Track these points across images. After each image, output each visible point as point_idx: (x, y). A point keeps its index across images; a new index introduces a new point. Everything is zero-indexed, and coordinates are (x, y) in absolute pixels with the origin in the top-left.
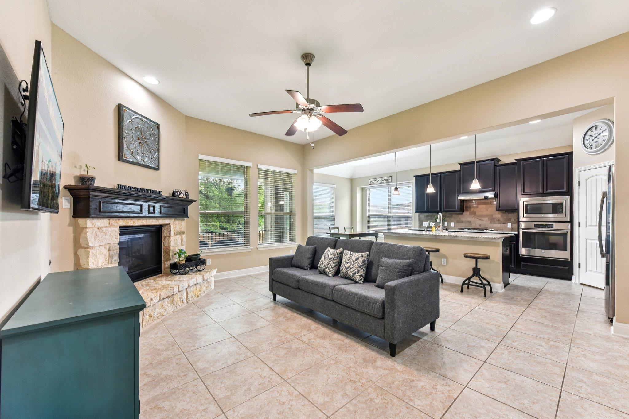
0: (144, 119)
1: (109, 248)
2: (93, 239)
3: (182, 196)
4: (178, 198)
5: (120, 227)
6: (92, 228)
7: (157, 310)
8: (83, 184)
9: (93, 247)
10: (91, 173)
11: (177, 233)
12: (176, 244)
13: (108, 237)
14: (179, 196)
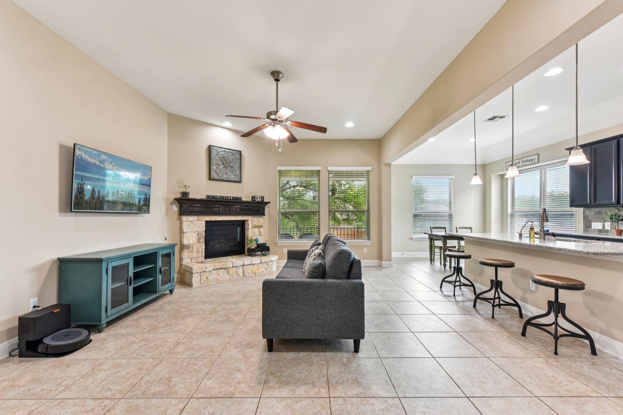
0: (228, 151)
1: (198, 234)
2: (187, 228)
3: (259, 200)
4: (255, 202)
5: (206, 221)
6: (186, 221)
7: (212, 275)
8: (183, 196)
9: (186, 232)
10: (188, 191)
11: (255, 227)
12: (254, 234)
13: (197, 227)
14: (256, 200)
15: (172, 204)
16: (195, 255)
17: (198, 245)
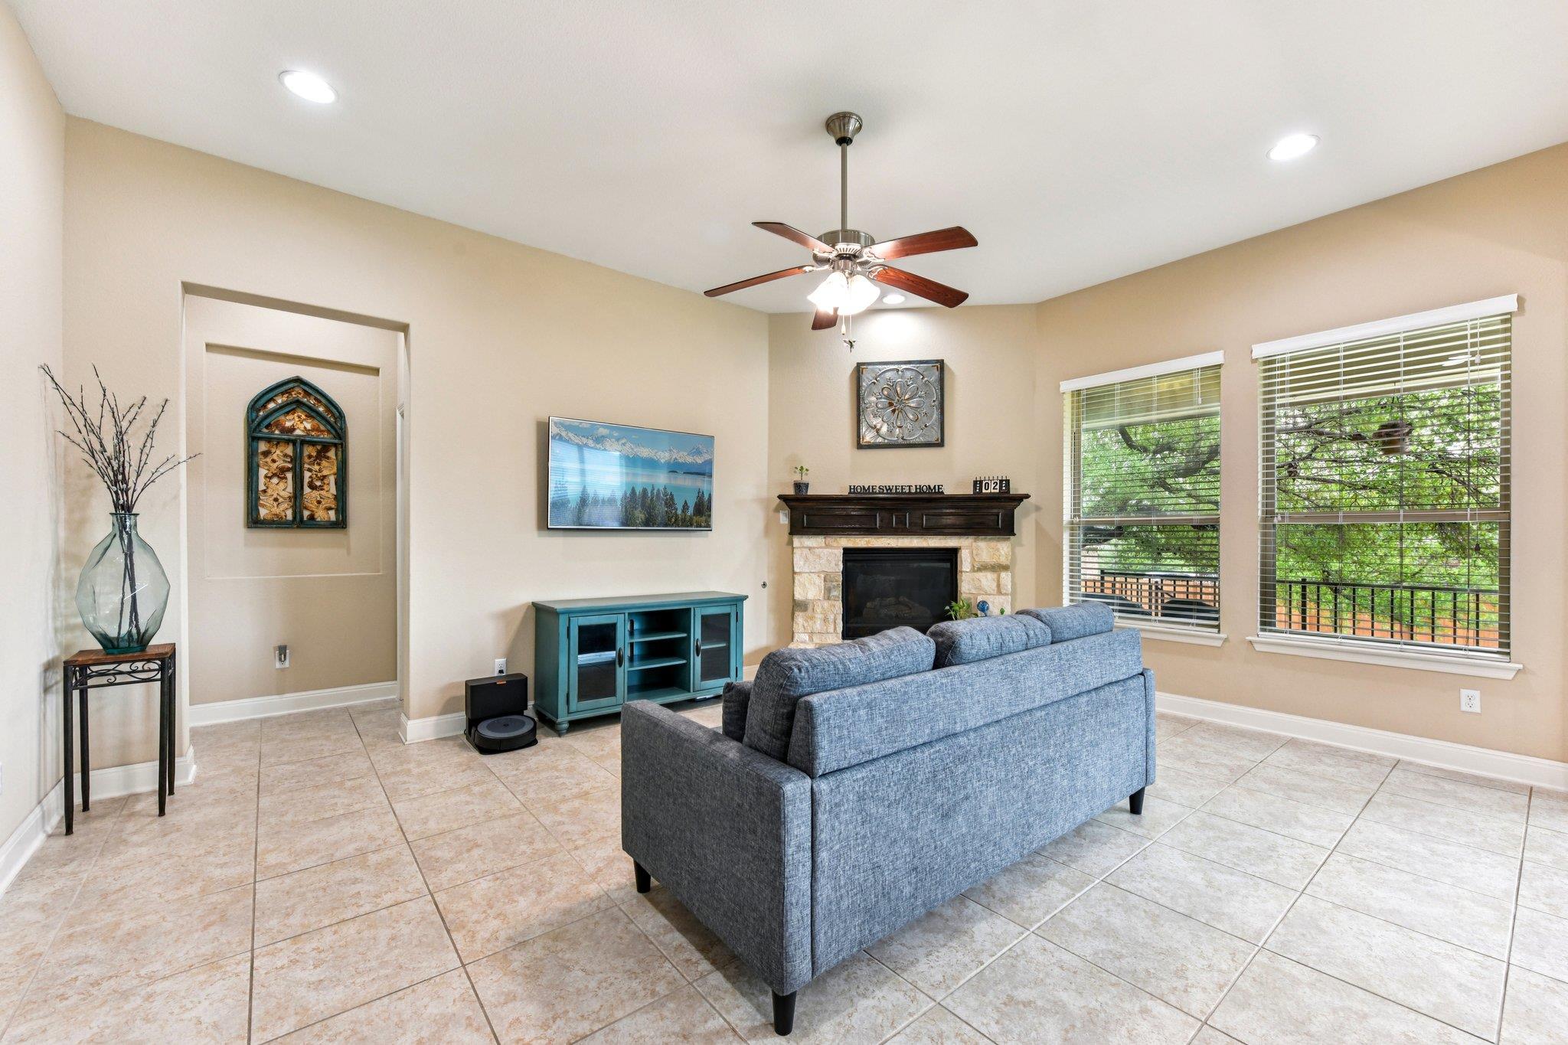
0: (903, 367)
1: (826, 577)
2: (803, 563)
3: (992, 489)
4: (981, 495)
5: (843, 549)
6: (801, 548)
8: (798, 492)
9: (801, 573)
10: (805, 479)
11: (983, 568)
12: (979, 588)
13: (823, 561)
14: (984, 491)
15: (777, 510)
16: (818, 625)
17: (826, 604)
